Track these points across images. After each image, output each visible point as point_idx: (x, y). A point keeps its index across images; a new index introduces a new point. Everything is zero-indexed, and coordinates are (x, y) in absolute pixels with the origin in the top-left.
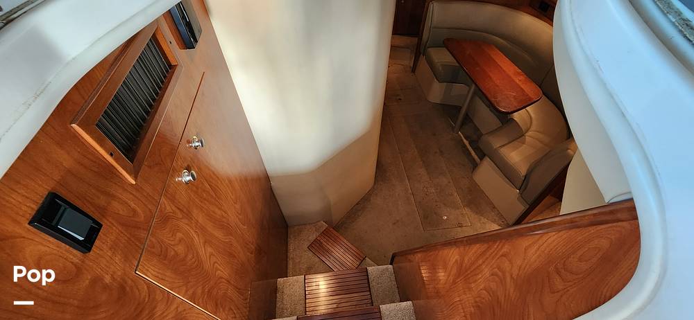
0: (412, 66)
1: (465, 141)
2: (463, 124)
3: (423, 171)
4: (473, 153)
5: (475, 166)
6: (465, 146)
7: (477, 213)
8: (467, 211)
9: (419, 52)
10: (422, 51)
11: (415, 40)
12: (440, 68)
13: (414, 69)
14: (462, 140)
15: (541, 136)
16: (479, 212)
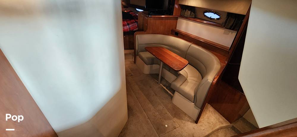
0: (134, 61)
1: (164, 87)
2: (161, 80)
3: (150, 105)
4: (169, 92)
5: (172, 97)
6: (164, 89)
7: (180, 119)
8: (175, 119)
9: (135, 55)
10: (137, 54)
11: (133, 51)
12: (146, 59)
13: (135, 62)
14: (163, 87)
15: (193, 78)
16: (180, 118)
